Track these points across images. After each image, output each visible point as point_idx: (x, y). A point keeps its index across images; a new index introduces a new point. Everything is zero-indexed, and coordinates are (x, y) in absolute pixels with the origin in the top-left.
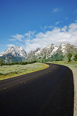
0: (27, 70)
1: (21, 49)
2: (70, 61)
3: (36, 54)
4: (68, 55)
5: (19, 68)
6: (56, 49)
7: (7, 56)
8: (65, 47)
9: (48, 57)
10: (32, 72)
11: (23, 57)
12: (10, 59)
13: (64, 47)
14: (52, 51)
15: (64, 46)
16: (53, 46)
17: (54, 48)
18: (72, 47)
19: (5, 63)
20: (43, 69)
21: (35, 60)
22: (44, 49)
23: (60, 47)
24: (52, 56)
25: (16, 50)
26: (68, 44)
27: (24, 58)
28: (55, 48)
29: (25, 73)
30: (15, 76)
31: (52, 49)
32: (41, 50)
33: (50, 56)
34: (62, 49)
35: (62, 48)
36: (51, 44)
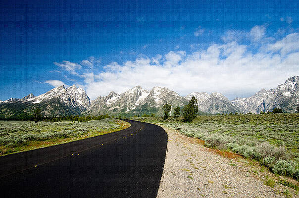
0: (88, 131)
1: (80, 91)
2: (166, 117)
3: (108, 103)
4: (164, 107)
5: (72, 127)
6: (144, 96)
7: (51, 103)
8: (160, 93)
9: (129, 109)
10: (96, 135)
11: (82, 107)
12: (56, 108)
13: (158, 94)
14: (137, 99)
15: (158, 91)
16: (139, 91)
17: (140, 94)
18: (171, 94)
19: (45, 117)
20: (120, 130)
21: (106, 113)
22: (123, 95)
23: (152, 93)
24: (137, 107)
25: (70, 93)
26: (164, 88)
27: (86, 109)
28: (143, 93)
29: (83, 137)
30: (63, 142)
31: (138, 94)
32: (118, 96)
33: (134, 108)
34: (155, 97)
35: (155, 94)
36: (137, 87)
